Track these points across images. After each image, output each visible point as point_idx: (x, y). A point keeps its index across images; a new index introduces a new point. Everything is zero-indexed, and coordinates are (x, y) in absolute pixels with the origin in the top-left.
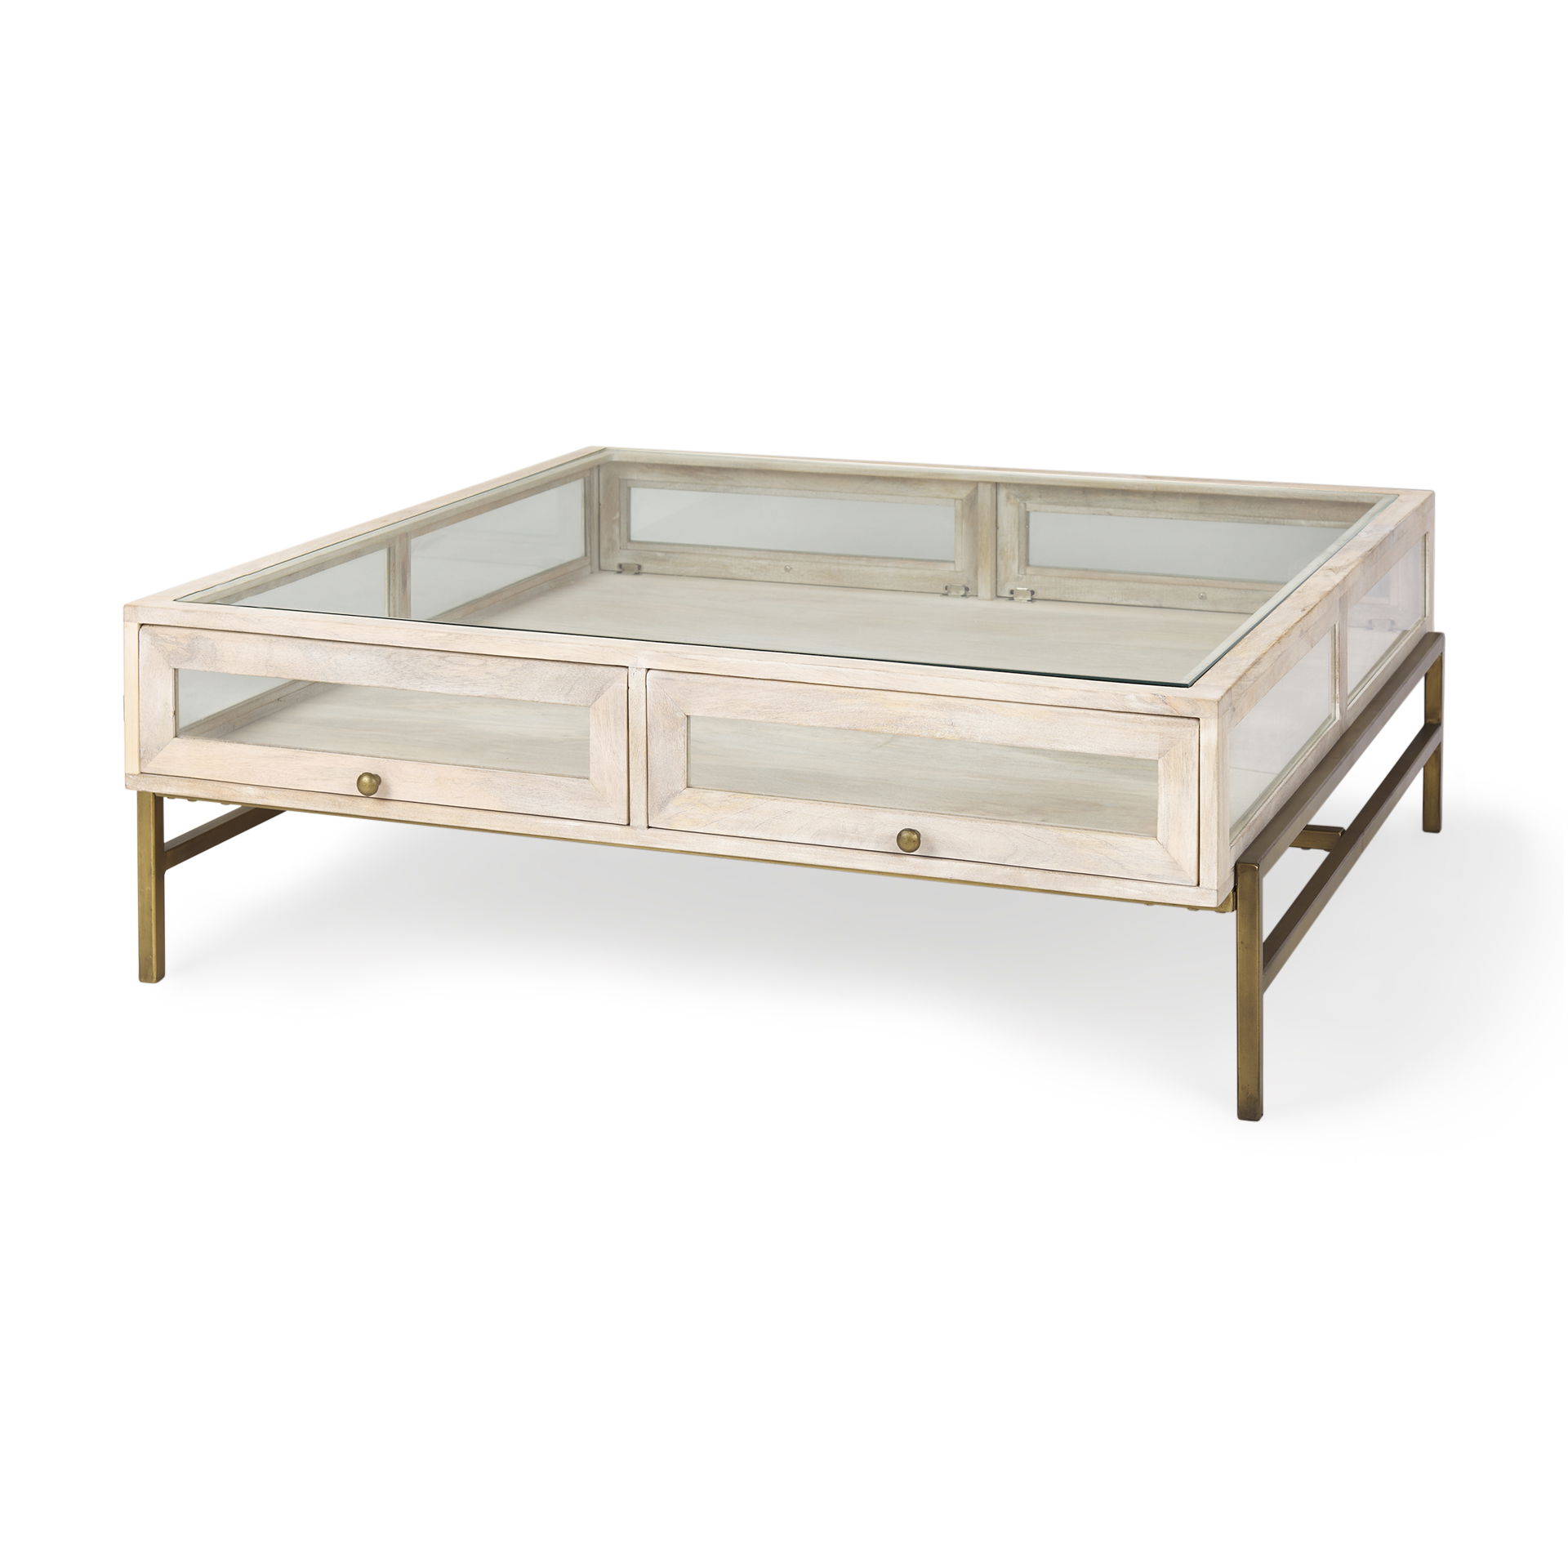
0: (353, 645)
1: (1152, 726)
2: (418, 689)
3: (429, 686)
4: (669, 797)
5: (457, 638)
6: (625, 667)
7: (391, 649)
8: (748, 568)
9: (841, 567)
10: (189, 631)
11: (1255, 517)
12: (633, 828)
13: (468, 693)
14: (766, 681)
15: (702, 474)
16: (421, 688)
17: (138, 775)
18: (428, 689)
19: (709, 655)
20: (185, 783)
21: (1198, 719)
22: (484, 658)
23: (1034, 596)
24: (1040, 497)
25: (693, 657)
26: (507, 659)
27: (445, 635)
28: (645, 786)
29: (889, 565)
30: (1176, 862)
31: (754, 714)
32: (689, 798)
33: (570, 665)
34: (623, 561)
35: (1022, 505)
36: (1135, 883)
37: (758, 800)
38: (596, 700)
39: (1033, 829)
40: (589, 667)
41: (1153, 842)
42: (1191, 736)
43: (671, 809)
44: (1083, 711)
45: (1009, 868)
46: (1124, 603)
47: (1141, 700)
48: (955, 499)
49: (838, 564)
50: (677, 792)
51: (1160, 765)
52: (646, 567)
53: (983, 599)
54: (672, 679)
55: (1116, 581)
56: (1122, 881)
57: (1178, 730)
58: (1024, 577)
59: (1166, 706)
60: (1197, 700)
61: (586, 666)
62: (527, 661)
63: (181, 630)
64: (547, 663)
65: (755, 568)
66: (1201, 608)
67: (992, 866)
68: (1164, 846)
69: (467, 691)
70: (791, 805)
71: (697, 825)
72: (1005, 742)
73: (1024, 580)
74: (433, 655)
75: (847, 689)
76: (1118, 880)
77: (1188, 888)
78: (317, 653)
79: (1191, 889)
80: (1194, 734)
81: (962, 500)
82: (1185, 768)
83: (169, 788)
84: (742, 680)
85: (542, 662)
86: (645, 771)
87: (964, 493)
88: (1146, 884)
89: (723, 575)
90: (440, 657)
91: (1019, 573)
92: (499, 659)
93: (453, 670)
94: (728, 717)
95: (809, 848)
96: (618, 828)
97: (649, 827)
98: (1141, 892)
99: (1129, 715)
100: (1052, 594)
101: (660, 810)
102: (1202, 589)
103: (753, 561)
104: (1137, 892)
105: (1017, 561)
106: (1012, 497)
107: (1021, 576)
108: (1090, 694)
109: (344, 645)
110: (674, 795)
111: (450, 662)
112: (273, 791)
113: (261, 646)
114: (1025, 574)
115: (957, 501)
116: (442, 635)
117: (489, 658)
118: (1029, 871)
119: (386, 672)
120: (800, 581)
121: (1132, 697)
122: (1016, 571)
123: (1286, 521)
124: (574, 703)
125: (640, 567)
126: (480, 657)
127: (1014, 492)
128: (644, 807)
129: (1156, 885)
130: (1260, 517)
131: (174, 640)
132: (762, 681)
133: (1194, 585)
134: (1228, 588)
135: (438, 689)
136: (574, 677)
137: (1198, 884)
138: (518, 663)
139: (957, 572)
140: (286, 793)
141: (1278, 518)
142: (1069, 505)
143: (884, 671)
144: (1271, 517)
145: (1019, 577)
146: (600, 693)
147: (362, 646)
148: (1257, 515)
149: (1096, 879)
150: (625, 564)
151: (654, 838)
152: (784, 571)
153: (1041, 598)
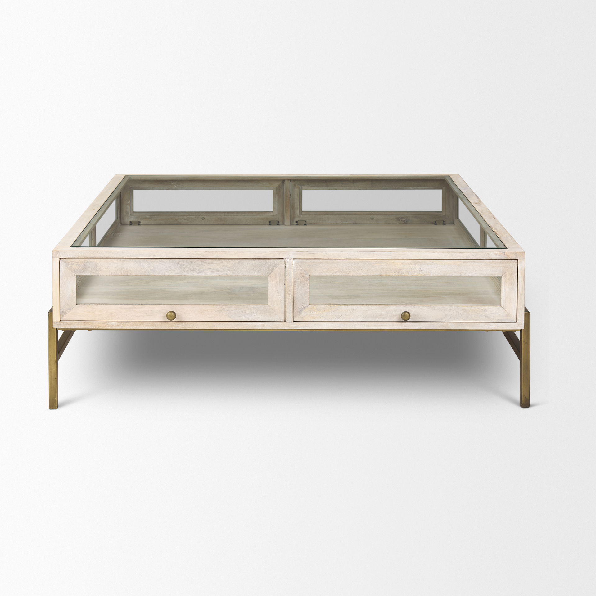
0: (161, 260)
1: (499, 264)
2: (192, 275)
3: (197, 273)
4: (302, 309)
5: (210, 253)
6: (283, 259)
7: (178, 260)
8: (186, 220)
9: (226, 217)
10: (83, 259)
11: (392, 187)
12: (287, 322)
13: (215, 275)
14: (344, 260)
15: (166, 183)
16: (193, 274)
17: (59, 322)
18: (196, 274)
19: (320, 251)
20: (82, 323)
21: (517, 260)
22: (221, 260)
23: (306, 223)
24: (308, 184)
25: (314, 253)
26: (231, 260)
27: (204, 252)
28: (292, 305)
29: (245, 214)
30: (508, 314)
31: (339, 273)
32: (311, 308)
33: (259, 260)
34: (132, 220)
35: (301, 188)
36: (493, 323)
37: (340, 307)
38: (271, 273)
39: (453, 307)
40: (267, 260)
41: (500, 307)
42: (515, 266)
43: (303, 313)
44: (472, 260)
45: (443, 323)
46: (341, 223)
47: (496, 254)
48: (273, 187)
49: (225, 215)
50: (306, 307)
51: (503, 278)
52: (142, 222)
53: (287, 225)
54: (304, 262)
55: (338, 215)
56: (487, 323)
57: (510, 264)
58: (302, 216)
59: (505, 256)
60: (517, 252)
61: (266, 260)
62: (240, 260)
63: (79, 259)
64: (249, 260)
65: (189, 219)
66: (372, 223)
67: (436, 323)
68: (504, 309)
69: (214, 274)
70: (354, 307)
71: (315, 319)
72: (442, 275)
73: (301, 217)
74: (199, 261)
75: (378, 260)
76: (486, 323)
77: (513, 323)
78: (145, 263)
79: (514, 323)
80: (516, 266)
81: (276, 187)
82: (512, 279)
83: (74, 326)
84: (334, 260)
85: (247, 260)
86: (292, 299)
87: (276, 184)
88: (497, 323)
89: (175, 223)
90: (202, 261)
91: (299, 214)
92: (228, 260)
93: (208, 266)
94: (328, 275)
95: (362, 323)
96: (281, 323)
97: (293, 321)
98: (495, 327)
99: (490, 261)
100: (313, 222)
101: (299, 314)
102: (372, 216)
103: (188, 217)
104: (494, 327)
105: (298, 210)
106: (296, 185)
107: (300, 215)
108: (476, 254)
109: (157, 260)
110: (305, 308)
111: (206, 263)
112: (124, 323)
113: (119, 262)
114: (302, 215)
115: (274, 188)
116: (203, 252)
117: (223, 260)
118: (451, 323)
119: (177, 269)
120: (208, 223)
121: (492, 253)
122: (298, 213)
123: (405, 188)
124: (261, 275)
125: (139, 222)
126: (219, 260)
127: (297, 183)
128: (292, 314)
129: (501, 323)
130: (394, 187)
131: (77, 264)
132: (342, 260)
133: (369, 215)
134: (382, 215)
135: (201, 274)
136: (261, 265)
137: (517, 321)
138: (236, 261)
139: (274, 216)
140: (130, 323)
141: (401, 187)
142: (319, 187)
143: (393, 252)
144: (398, 187)
145: (299, 216)
146: (273, 270)
147: (165, 260)
148: (393, 186)
149: (477, 323)
150: (133, 221)
151: (296, 326)
152: (201, 220)
153: (309, 223)
